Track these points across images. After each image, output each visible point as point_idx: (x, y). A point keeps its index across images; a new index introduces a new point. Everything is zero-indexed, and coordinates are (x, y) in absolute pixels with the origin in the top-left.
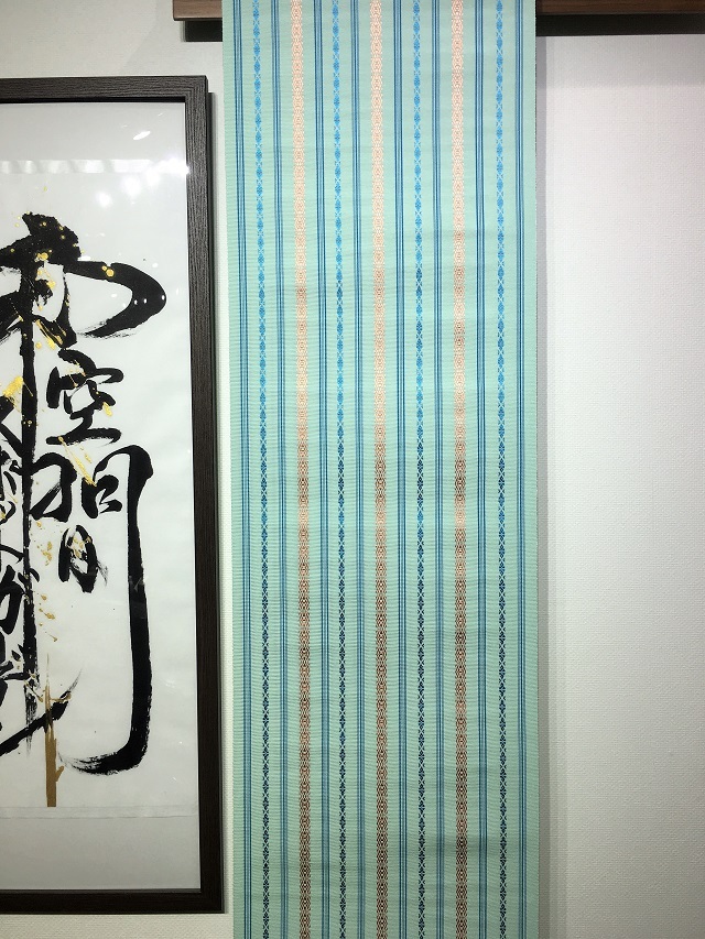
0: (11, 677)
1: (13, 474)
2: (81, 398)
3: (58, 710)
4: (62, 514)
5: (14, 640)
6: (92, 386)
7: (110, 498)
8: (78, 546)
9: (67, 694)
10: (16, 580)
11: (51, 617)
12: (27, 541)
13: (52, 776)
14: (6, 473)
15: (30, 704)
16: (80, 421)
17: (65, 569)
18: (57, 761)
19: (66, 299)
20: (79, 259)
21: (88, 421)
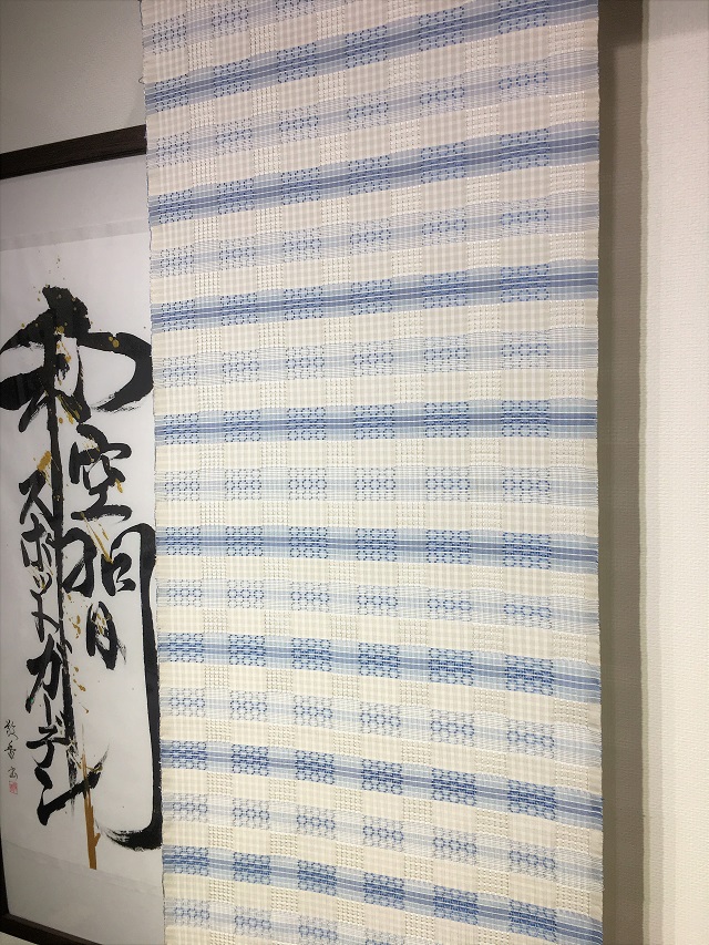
0: (57, 740)
1: (48, 546)
2: (97, 474)
3: (93, 779)
4: (86, 589)
5: (58, 705)
6: (106, 461)
7: (124, 577)
8: (101, 623)
9: (99, 766)
10: (55, 649)
11: (83, 689)
12: (61, 613)
13: (93, 841)
14: (43, 545)
15: (72, 769)
16: (97, 497)
17: (92, 644)
18: (95, 827)
19: (80, 374)
20: (90, 331)
21: (104, 498)
